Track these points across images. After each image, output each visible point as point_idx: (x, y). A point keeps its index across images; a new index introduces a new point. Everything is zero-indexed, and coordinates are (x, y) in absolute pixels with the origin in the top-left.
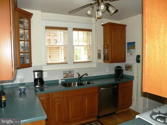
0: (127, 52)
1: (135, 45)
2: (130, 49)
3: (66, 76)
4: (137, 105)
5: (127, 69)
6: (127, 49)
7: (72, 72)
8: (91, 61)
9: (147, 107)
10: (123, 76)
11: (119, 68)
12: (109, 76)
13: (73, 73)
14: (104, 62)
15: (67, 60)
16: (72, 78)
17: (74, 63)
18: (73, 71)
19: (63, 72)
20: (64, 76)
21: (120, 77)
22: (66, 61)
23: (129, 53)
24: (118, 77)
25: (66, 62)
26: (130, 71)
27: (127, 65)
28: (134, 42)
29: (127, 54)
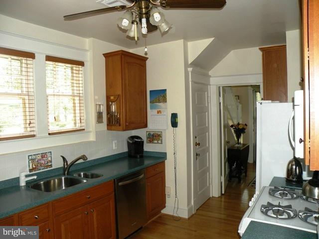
0: (151, 109)
1: (166, 94)
2: (156, 103)
3: (34, 167)
4: (176, 203)
5: (150, 141)
6: (150, 102)
7: (49, 155)
8: (84, 130)
9: (193, 204)
10: (144, 154)
11: (137, 140)
12: (118, 158)
13: (50, 159)
14: (108, 129)
15: (32, 129)
16: (49, 169)
17: (49, 134)
18: (51, 152)
19: (29, 156)
20: (31, 168)
21: (138, 156)
22: (30, 131)
23: (154, 110)
24: (136, 157)
25: (32, 133)
26: (158, 143)
27: (152, 133)
28: (165, 90)
29: (151, 113)
